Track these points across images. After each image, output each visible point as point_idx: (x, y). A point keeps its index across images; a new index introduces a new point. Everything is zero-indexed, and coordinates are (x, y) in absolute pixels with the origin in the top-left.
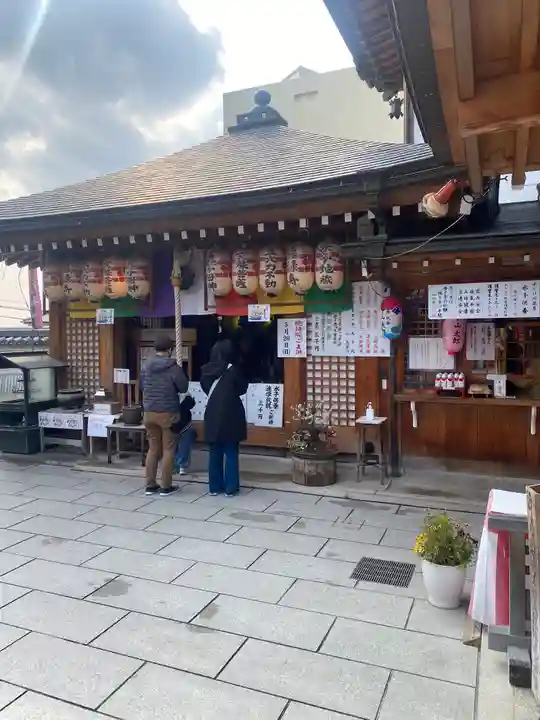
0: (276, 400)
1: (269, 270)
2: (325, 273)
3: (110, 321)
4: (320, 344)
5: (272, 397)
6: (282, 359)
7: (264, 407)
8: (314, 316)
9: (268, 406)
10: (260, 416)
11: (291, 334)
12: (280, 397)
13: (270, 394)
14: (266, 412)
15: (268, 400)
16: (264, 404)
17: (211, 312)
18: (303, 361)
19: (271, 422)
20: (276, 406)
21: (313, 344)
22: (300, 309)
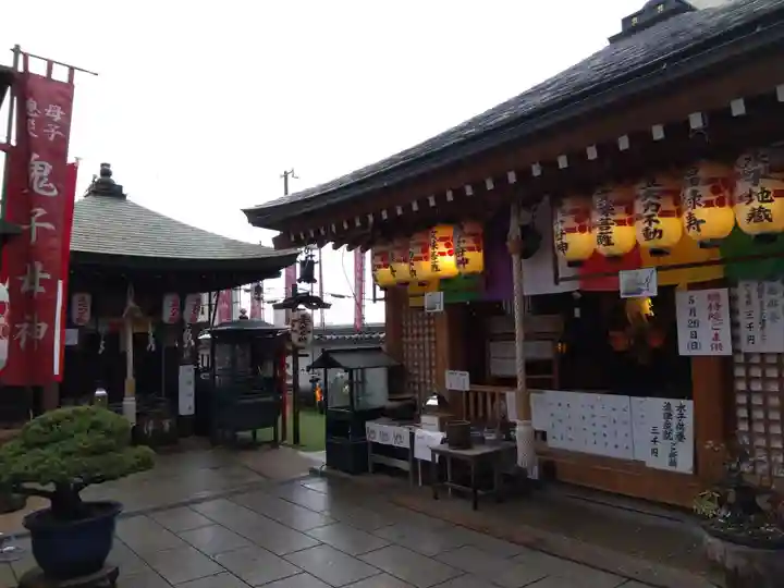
0: (681, 426)
3: (440, 308)
4: (756, 332)
5: (674, 422)
6: (688, 359)
7: (660, 437)
8: (741, 284)
9: (667, 435)
10: (655, 452)
11: (702, 315)
12: (689, 421)
13: (669, 416)
14: (664, 447)
15: (667, 425)
16: (661, 429)
17: (564, 288)
18: (726, 363)
19: (673, 463)
20: (681, 437)
21: (744, 332)
22: (715, 273)
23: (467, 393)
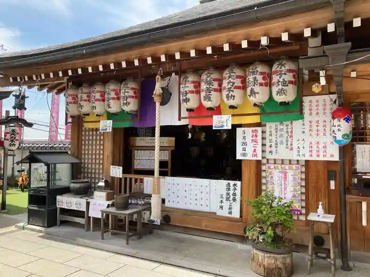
0: (234, 194)
1: (229, 86)
2: (280, 87)
3: (110, 130)
4: (273, 149)
5: (231, 192)
6: (240, 161)
7: (224, 200)
8: (268, 125)
9: (228, 199)
10: (221, 207)
11: (249, 139)
12: (238, 192)
13: (229, 189)
14: (226, 205)
15: (228, 194)
16: (225, 196)
17: (183, 122)
18: (259, 163)
19: (230, 213)
20: (234, 200)
21: (268, 149)
22: (256, 119)
23: (121, 179)
